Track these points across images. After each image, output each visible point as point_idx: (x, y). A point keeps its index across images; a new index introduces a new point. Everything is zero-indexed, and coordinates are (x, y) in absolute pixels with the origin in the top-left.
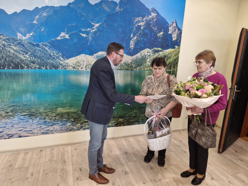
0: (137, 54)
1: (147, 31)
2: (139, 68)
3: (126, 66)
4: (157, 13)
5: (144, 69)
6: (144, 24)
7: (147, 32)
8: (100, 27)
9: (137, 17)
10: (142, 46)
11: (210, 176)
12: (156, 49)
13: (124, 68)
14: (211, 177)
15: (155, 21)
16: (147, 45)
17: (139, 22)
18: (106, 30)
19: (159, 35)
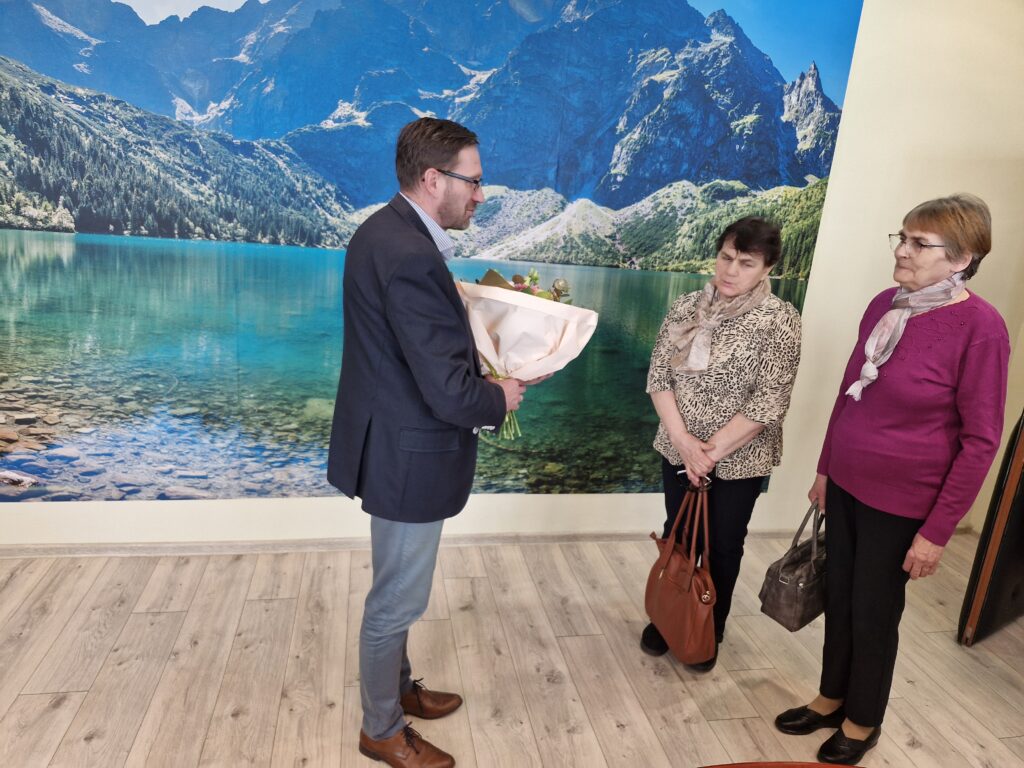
0: (639, 200)
1: (686, 108)
2: (641, 260)
3: (590, 249)
4: (737, 31)
5: (664, 267)
6: (678, 79)
7: (689, 109)
8: (491, 87)
9: (648, 48)
10: (661, 168)
11: (908, 731)
12: (723, 182)
13: (580, 255)
14: (910, 734)
15: (727, 66)
16: (685, 166)
17: (656, 67)
18: (518, 96)
19: (738, 125)
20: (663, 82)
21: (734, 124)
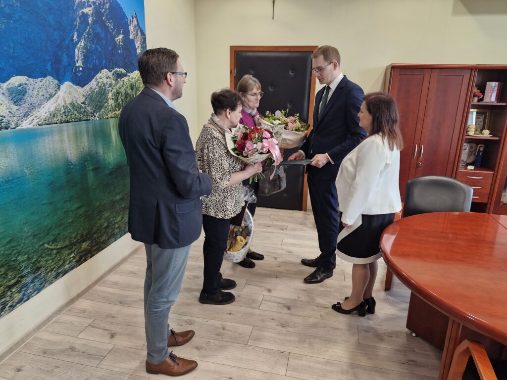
0: (90, 81)
2: (98, 114)
3: (76, 112)
5: (107, 117)
6: (93, 13)
7: (100, 30)
10: (96, 63)
12: (118, 69)
15: (109, 8)
17: (83, 5)
20: (87, 13)
21: (116, 39)
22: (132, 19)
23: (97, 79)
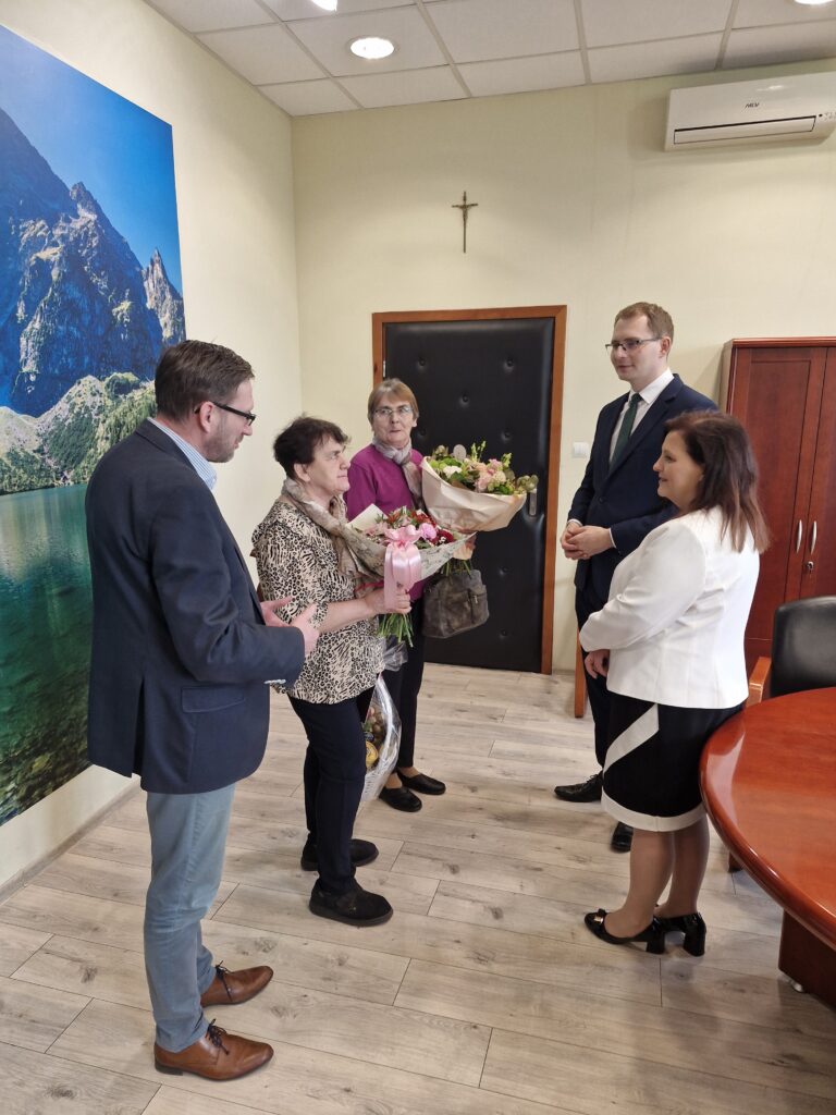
0: (55, 403)
2: (72, 473)
3: (22, 471)
4: (97, 209)
6: (61, 258)
7: (76, 294)
9: (27, 218)
10: (67, 364)
12: (120, 375)
13: (14, 480)
15: (97, 247)
16: (87, 360)
17: (36, 243)
19: (118, 312)
20: (48, 260)
21: (115, 310)
22: (150, 266)
23: (69, 398)
